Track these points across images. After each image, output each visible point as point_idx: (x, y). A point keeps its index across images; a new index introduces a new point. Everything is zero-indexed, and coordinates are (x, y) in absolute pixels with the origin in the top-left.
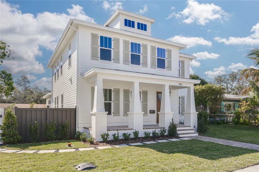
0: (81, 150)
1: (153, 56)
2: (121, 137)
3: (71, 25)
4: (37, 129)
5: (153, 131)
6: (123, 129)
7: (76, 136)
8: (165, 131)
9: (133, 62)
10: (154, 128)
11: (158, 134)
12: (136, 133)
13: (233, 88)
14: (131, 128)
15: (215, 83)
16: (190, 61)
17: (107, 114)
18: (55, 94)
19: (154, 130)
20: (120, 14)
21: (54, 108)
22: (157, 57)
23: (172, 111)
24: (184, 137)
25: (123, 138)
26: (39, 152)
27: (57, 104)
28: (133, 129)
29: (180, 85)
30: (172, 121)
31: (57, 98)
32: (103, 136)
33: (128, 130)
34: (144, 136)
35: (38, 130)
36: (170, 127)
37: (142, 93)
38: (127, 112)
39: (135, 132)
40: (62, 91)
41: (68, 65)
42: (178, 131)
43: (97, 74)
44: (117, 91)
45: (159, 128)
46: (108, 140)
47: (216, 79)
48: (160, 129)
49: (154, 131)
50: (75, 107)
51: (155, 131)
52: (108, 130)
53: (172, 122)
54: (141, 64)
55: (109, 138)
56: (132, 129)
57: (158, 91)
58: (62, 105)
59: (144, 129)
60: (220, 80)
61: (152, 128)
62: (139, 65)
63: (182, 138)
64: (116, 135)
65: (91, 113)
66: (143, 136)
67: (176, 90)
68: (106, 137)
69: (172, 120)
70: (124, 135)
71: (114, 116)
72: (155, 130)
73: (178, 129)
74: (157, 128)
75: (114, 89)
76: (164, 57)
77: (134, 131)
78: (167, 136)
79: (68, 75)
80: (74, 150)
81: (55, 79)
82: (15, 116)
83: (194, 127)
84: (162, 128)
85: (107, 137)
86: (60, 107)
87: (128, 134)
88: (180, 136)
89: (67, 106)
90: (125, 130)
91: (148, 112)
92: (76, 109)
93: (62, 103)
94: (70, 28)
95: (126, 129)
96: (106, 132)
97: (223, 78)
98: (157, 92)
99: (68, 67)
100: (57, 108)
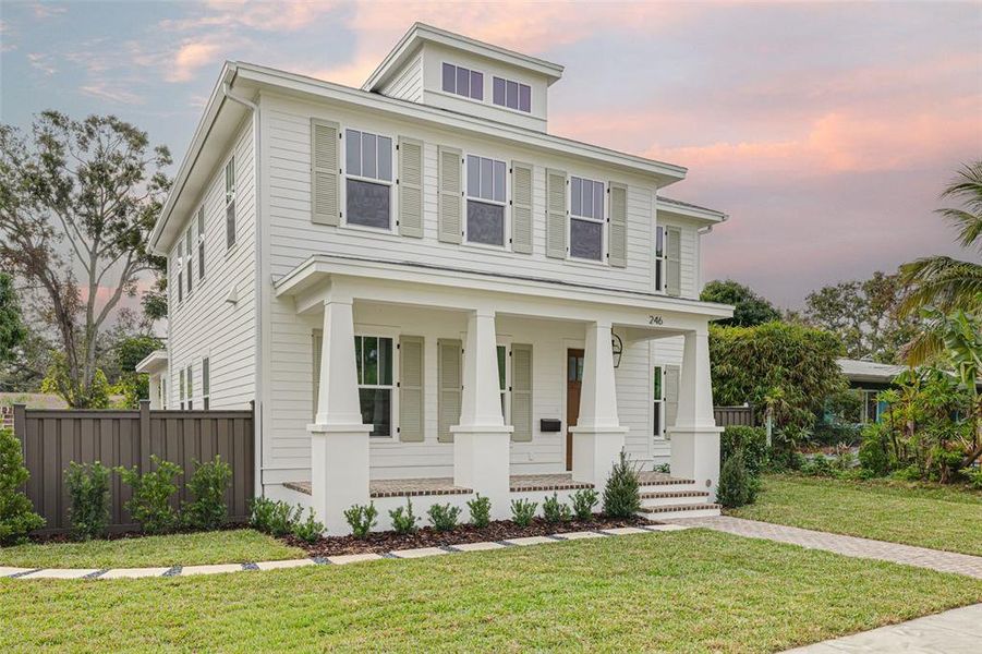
0: (264, 566)
1: (553, 212)
2: (423, 521)
3: (231, 85)
4: (102, 490)
5: (546, 498)
6: (432, 489)
7: (254, 515)
8: (592, 500)
9: (474, 236)
10: (551, 489)
11: (568, 510)
12: (480, 507)
13: (879, 335)
14: (465, 487)
15: (810, 315)
16: (705, 232)
17: (371, 434)
18: (181, 357)
19: (550, 494)
20: (425, 44)
21: (179, 409)
22: (570, 216)
23: (621, 423)
24: (667, 520)
25: (428, 524)
26: (104, 576)
27: (186, 395)
28: (472, 492)
29: (655, 325)
30: (623, 462)
31: (186, 372)
32: (353, 518)
33: (453, 492)
34: (513, 515)
35: (107, 495)
36: (612, 484)
37: (511, 354)
38: (450, 424)
39: (476, 500)
40: (204, 344)
41: (225, 244)
42: (645, 501)
43: (332, 278)
44: (415, 345)
45: (572, 487)
46: (372, 530)
47: (815, 301)
48: (573, 492)
49: (550, 498)
50: (248, 407)
51: (554, 500)
52: (373, 496)
53: (620, 463)
54: (507, 241)
55: (375, 524)
56: (465, 492)
57: (572, 347)
58: (206, 400)
59: (512, 490)
60: (831, 305)
61: (546, 489)
62: (502, 244)
63: (656, 523)
64: (405, 514)
65: (310, 427)
66: (510, 516)
67: (644, 344)
68: (364, 519)
69: (623, 456)
70: (436, 512)
71: (401, 440)
72: (555, 495)
73: (642, 490)
74: (562, 488)
75: (401, 336)
76: (599, 214)
77: (472, 498)
78: (600, 517)
79: (225, 283)
80: (239, 567)
81: (180, 299)
82: (17, 440)
83: (709, 483)
84: (583, 487)
85: (370, 519)
86: (199, 406)
87: (450, 509)
88: (650, 517)
89: (224, 402)
90: (440, 493)
91: (536, 426)
92: (252, 412)
93: (206, 389)
94: (228, 100)
95: (444, 488)
96: (366, 502)
97: (841, 299)
98: (569, 350)
99: (226, 251)
100: (186, 408)
